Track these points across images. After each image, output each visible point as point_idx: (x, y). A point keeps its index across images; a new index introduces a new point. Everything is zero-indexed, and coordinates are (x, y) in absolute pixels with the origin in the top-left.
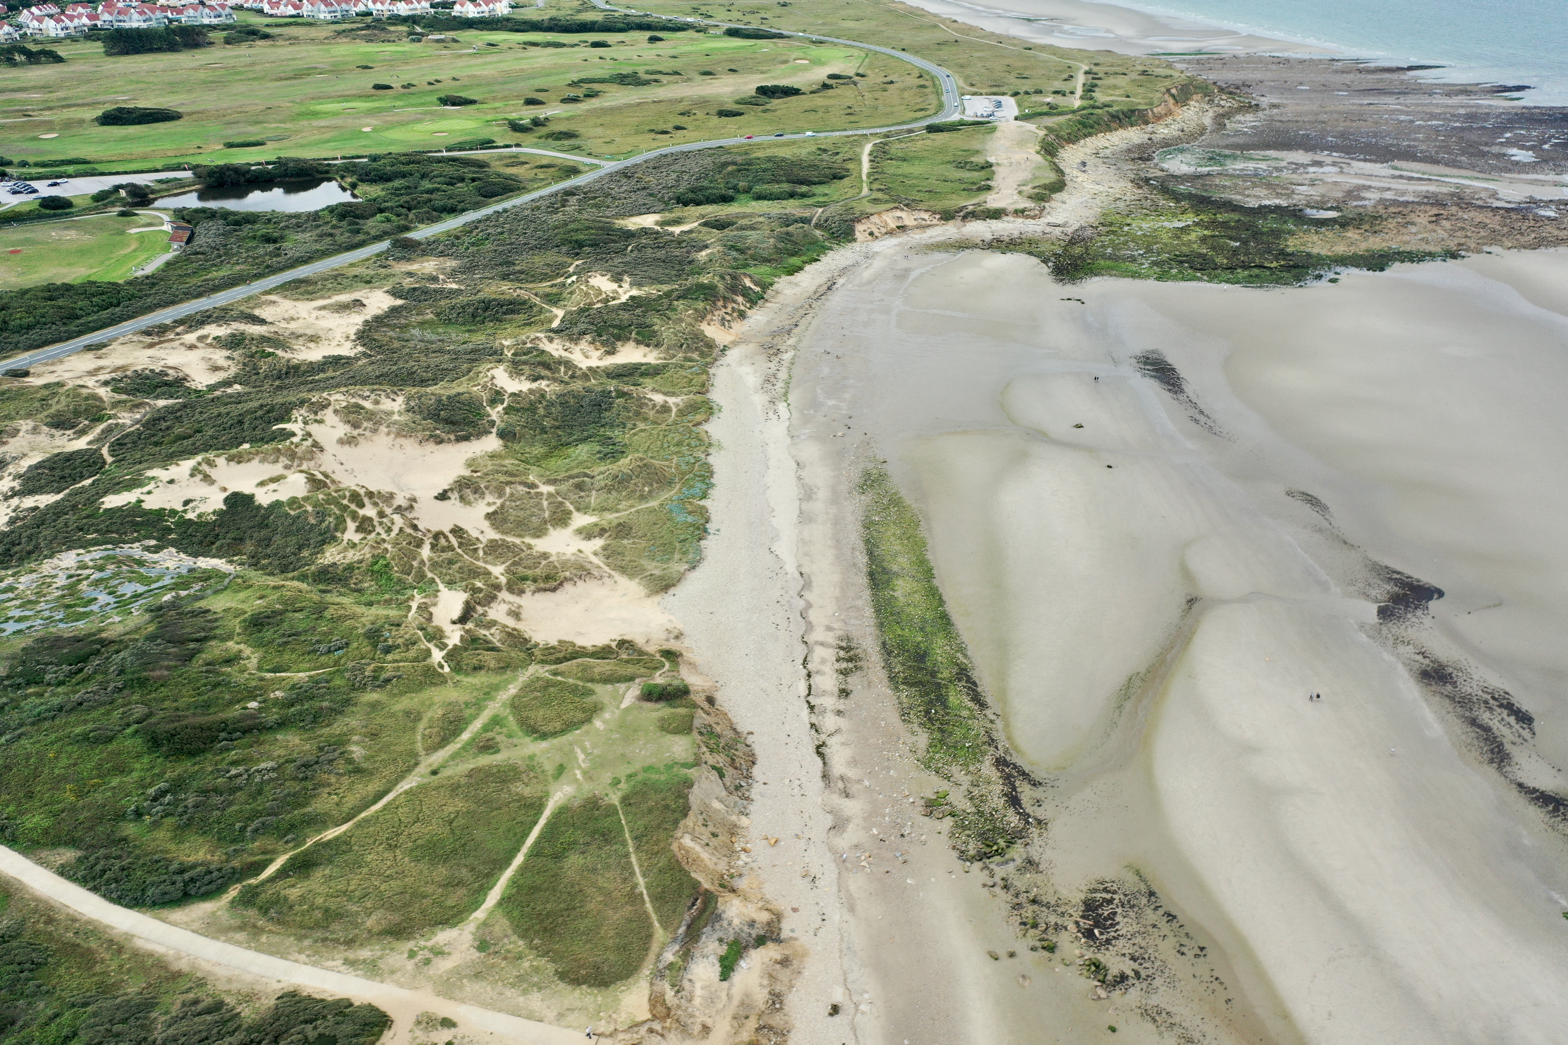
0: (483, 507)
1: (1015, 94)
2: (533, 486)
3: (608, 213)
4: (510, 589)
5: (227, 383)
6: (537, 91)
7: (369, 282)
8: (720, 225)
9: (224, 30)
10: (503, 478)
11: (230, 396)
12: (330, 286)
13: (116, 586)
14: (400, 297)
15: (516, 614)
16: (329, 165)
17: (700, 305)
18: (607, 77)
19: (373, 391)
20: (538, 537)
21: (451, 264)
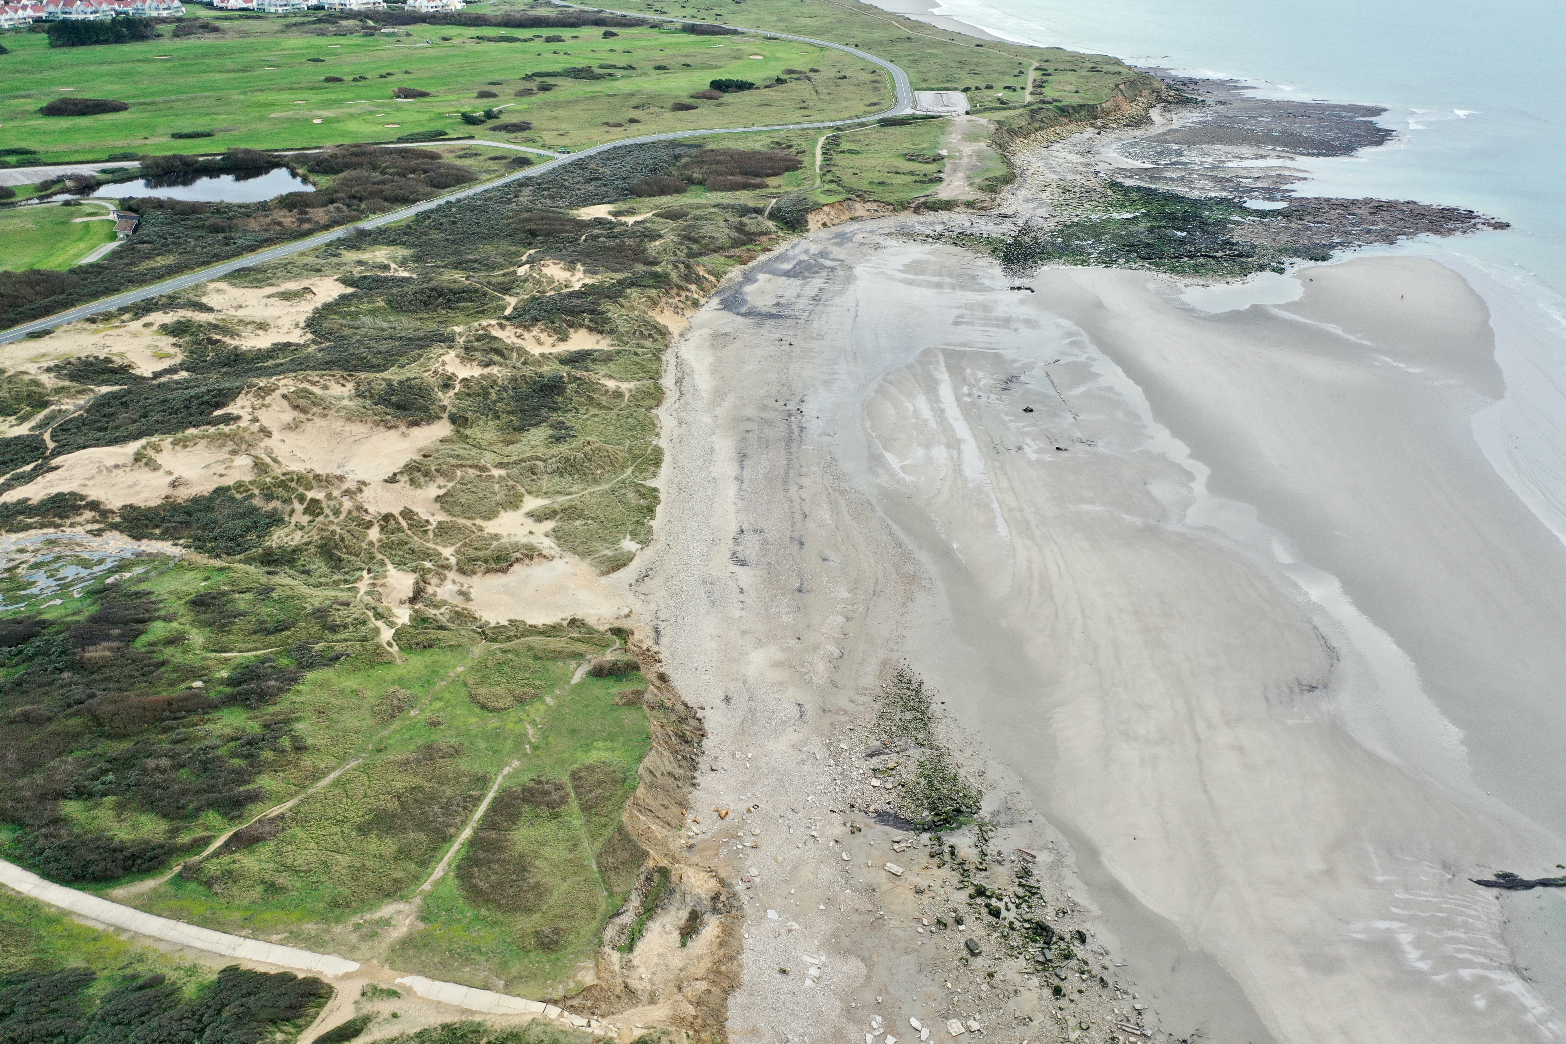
0: (432, 491)
1: (966, 90)
2: (484, 469)
3: (560, 203)
4: (461, 571)
5: (172, 370)
6: (490, 84)
7: (319, 270)
8: (672, 215)
9: (172, 22)
10: (453, 461)
11: (177, 382)
12: (280, 274)
13: (57, 570)
14: (351, 285)
15: (465, 595)
16: (279, 156)
17: (653, 293)
18: (560, 70)
19: (322, 376)
20: (490, 519)
21: (402, 252)
